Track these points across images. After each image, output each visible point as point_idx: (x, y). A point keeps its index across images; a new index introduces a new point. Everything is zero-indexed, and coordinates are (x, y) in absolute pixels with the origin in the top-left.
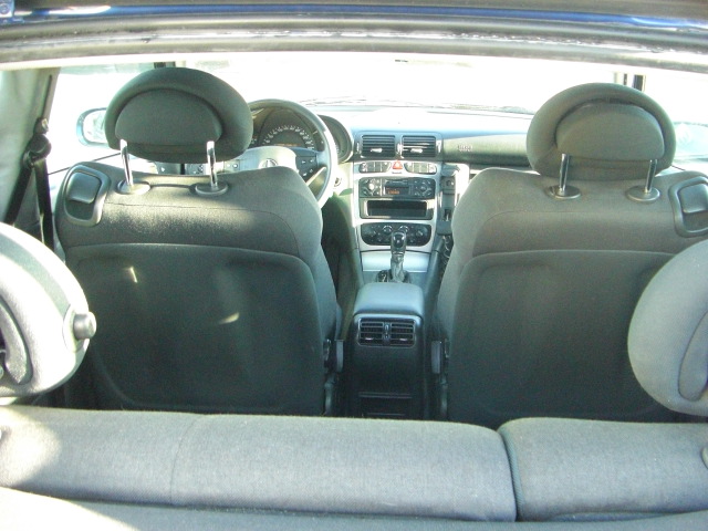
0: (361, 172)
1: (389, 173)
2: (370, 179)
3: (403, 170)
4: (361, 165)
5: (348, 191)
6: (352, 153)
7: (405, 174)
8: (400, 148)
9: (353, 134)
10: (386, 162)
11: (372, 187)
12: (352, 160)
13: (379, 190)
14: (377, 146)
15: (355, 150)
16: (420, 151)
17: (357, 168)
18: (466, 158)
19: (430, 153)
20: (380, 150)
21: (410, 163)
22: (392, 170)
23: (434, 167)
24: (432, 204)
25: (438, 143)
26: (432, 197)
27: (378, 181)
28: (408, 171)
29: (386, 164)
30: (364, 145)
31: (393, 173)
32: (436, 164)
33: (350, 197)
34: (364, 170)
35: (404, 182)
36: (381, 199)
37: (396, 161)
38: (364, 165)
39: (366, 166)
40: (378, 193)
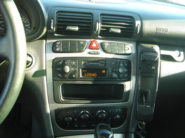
0: (54, 51)
1: (85, 54)
2: (65, 59)
3: (100, 51)
4: (54, 44)
5: (41, 73)
6: (45, 30)
7: (102, 55)
8: (99, 26)
9: (47, 9)
10: (82, 41)
11: (67, 69)
12: (45, 37)
13: (74, 72)
14: (73, 24)
15: (49, 28)
16: (119, 31)
17: (50, 48)
18: (156, 40)
20: (77, 29)
21: (107, 43)
22: (88, 50)
23: (129, 48)
24: (129, 86)
26: (129, 79)
27: (74, 63)
28: (105, 51)
29: (82, 43)
30: (58, 21)
31: (89, 53)
32: (132, 45)
33: (43, 80)
34: (58, 49)
35: (101, 63)
36: (78, 82)
37: (93, 40)
38: (58, 43)
39: (60, 44)
40: (74, 76)
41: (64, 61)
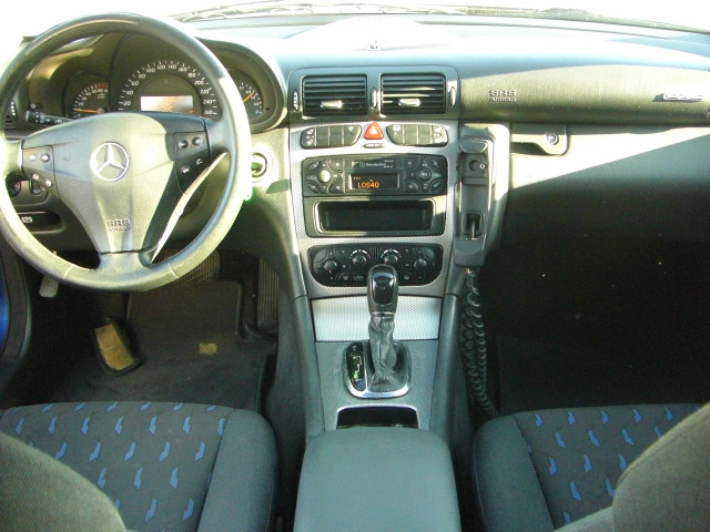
0: (305, 147)
1: (358, 148)
2: (321, 160)
3: (385, 142)
4: (303, 134)
5: (281, 186)
6: (285, 112)
7: (389, 148)
8: (378, 98)
9: (286, 74)
10: (351, 126)
11: (326, 176)
12: (286, 124)
13: (339, 180)
14: (332, 97)
15: (290, 107)
16: (417, 103)
17: (296, 141)
18: (502, 114)
19: (436, 105)
20: (339, 104)
21: (397, 126)
22: (363, 141)
23: (443, 132)
24: (443, 204)
25: (451, 86)
26: (443, 192)
27: (338, 164)
28: (394, 142)
29: (351, 129)
30: (307, 94)
31: (365, 147)
32: (447, 127)
33: (285, 197)
34: (309, 143)
35: (387, 164)
36: (345, 199)
37: (371, 122)
38: (309, 133)
39: (313, 134)
40: (338, 188)
41: (320, 163)
